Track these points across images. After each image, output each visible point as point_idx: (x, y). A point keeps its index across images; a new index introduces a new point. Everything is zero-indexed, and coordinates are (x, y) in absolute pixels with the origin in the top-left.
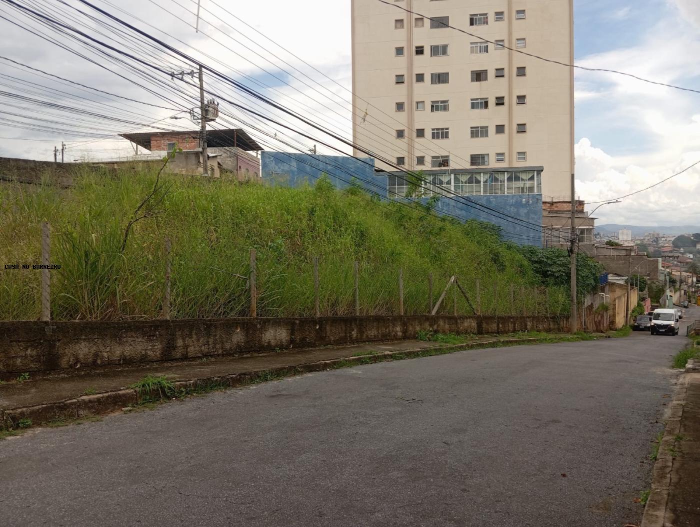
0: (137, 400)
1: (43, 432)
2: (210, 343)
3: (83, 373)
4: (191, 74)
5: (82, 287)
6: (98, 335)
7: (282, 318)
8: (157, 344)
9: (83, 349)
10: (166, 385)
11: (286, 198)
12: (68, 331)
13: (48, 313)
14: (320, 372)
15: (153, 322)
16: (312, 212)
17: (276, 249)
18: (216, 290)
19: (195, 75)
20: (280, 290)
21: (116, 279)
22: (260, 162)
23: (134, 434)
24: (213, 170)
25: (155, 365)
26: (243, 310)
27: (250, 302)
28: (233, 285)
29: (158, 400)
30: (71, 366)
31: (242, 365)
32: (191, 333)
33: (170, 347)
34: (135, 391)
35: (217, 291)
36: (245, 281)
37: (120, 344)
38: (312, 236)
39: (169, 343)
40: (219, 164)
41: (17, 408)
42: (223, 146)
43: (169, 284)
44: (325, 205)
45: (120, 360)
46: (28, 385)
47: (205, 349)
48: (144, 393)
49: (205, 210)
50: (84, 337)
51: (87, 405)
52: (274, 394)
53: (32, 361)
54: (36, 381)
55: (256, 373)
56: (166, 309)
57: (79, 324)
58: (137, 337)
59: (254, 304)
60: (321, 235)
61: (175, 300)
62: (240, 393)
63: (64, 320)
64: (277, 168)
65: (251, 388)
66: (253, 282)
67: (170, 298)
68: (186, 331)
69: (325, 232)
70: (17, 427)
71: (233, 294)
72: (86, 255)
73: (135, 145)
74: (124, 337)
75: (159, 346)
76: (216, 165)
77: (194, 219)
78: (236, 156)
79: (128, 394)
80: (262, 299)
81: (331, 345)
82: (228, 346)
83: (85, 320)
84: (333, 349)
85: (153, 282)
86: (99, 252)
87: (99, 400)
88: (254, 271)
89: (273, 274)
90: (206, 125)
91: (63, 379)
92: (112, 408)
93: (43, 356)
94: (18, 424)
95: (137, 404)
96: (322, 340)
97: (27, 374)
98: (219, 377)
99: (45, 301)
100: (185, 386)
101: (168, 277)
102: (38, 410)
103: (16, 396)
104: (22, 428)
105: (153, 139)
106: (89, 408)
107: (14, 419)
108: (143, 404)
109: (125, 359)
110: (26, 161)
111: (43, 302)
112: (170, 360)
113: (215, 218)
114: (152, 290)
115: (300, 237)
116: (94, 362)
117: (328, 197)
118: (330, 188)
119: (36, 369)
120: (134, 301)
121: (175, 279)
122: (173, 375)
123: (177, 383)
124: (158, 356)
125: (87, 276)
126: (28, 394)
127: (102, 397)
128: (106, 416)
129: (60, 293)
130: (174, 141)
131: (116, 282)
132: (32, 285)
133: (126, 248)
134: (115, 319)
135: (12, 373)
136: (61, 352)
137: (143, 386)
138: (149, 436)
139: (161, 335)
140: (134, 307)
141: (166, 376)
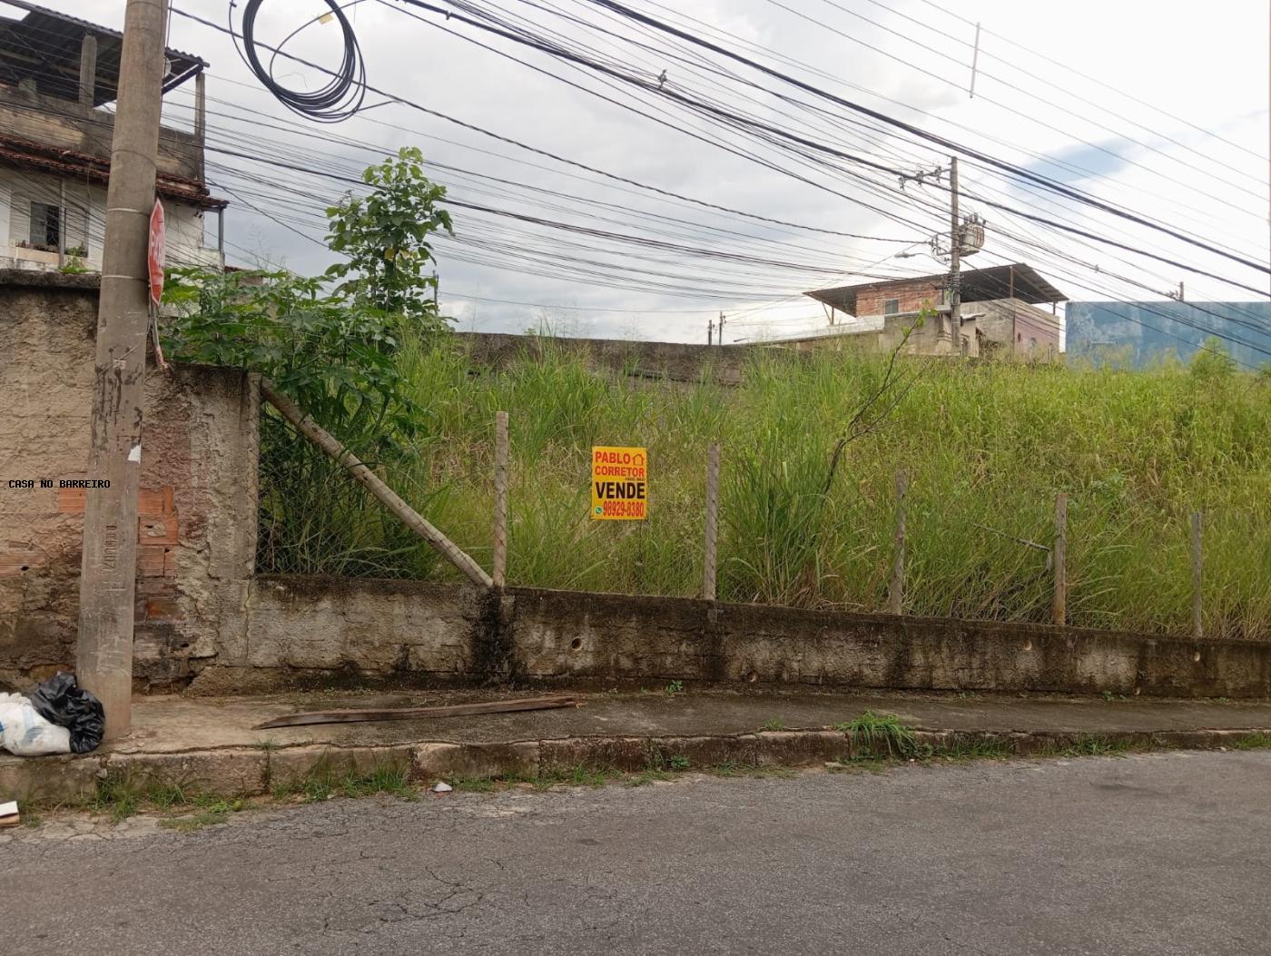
0: (849, 751)
1: (705, 782)
2: (974, 666)
3: (760, 692)
4: (937, 173)
5: (762, 549)
6: (784, 632)
7: (1119, 633)
8: (879, 656)
9: (762, 652)
10: (900, 733)
11: (1127, 391)
12: (741, 621)
13: (712, 587)
14: (1206, 752)
15: (874, 617)
16: (1183, 420)
17: (1107, 493)
18: (985, 567)
19: (943, 175)
20: (1116, 576)
21: (814, 539)
22: (1063, 322)
23: (851, 812)
24: (966, 343)
25: (876, 695)
26: (1038, 610)
27: (1052, 594)
28: (1020, 561)
29: (884, 758)
30: (743, 679)
31: (1037, 717)
32: (940, 643)
33: (901, 665)
34: (847, 736)
35: (988, 570)
36: (1044, 553)
37: (819, 650)
38: (1185, 469)
39: (899, 658)
40: (977, 331)
41: (668, 737)
42: (990, 298)
43: (902, 552)
44: (1213, 406)
45: (817, 677)
46: (682, 701)
47: (964, 676)
48: (862, 741)
49: (965, 419)
50: (763, 633)
51: (773, 747)
52: (1109, 783)
53: (688, 664)
54: (692, 696)
55: (1068, 736)
56: (896, 593)
57: (758, 609)
58: (847, 641)
59: (1061, 601)
60: (1205, 467)
61: (910, 580)
62: (1036, 769)
63: (735, 602)
64: (1099, 332)
65: (1059, 763)
66: (1061, 558)
67: (903, 577)
68: (931, 640)
69: (1214, 460)
70: (668, 767)
71: (1018, 577)
72: (772, 497)
73: (829, 308)
74: (826, 639)
75: (882, 661)
76: (972, 335)
77: (944, 435)
78: (1012, 315)
79: (835, 738)
80: (1078, 591)
81: (1228, 697)
82: (1008, 676)
83: (765, 605)
84: (1232, 708)
85: (874, 548)
86: (791, 493)
87: (788, 742)
88: (1063, 535)
89: (1102, 543)
90: (961, 263)
91: (732, 698)
92: (809, 760)
93: (704, 656)
94: (669, 763)
95: (850, 759)
96: (1206, 686)
97: (680, 683)
98: (996, 733)
99: (708, 569)
100: (933, 741)
101: (901, 539)
102: (698, 744)
103: (665, 717)
104: (676, 770)
105: (859, 296)
106: (775, 754)
107: (664, 752)
108: (860, 760)
109: (826, 677)
110: (674, 346)
111: (706, 570)
112: (900, 689)
113: (985, 432)
114: (873, 561)
115: (1159, 471)
116: (778, 675)
117: (1222, 388)
118: (1226, 370)
119: (692, 677)
120: (843, 577)
121: (911, 544)
122: (909, 718)
123: (919, 733)
124: (882, 679)
125: (771, 531)
126: (683, 715)
127: (795, 738)
128: (801, 772)
129: (730, 556)
130: (897, 296)
131: (816, 543)
132: (689, 541)
133: (833, 486)
134: (812, 607)
135: (658, 679)
136: (729, 652)
137: (860, 729)
138: (877, 821)
139: (886, 642)
140: (841, 588)
141: (898, 717)
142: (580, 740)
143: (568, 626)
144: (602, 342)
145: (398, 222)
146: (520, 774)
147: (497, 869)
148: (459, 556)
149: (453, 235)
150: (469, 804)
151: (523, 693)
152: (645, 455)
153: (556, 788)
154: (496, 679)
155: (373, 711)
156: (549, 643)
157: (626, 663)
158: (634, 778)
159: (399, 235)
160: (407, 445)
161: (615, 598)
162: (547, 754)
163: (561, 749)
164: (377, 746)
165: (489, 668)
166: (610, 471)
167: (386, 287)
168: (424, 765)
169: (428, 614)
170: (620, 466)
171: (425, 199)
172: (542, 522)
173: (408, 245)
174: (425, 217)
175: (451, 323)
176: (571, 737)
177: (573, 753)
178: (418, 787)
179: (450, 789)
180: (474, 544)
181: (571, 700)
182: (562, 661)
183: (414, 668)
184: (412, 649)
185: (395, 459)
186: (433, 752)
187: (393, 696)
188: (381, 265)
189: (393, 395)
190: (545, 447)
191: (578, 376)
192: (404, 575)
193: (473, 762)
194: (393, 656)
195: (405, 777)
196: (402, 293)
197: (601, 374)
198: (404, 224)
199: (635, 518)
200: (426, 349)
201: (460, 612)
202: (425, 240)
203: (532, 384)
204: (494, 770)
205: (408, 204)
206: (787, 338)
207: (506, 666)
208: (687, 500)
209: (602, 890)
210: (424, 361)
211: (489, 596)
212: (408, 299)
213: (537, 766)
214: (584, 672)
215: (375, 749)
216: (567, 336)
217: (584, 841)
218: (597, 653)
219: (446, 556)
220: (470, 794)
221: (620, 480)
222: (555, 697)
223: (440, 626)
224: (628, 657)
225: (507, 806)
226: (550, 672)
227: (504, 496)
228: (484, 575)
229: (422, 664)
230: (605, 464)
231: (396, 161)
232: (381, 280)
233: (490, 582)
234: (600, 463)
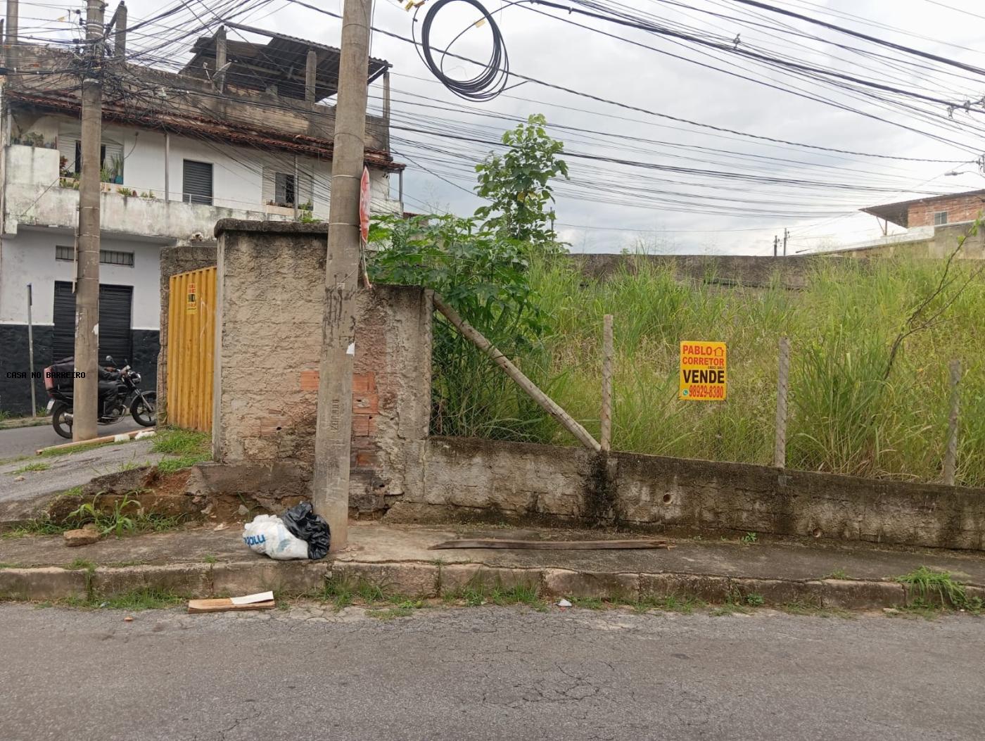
0: (905, 600)
1: (778, 617)
3: (825, 546)
5: (827, 426)
6: (847, 496)
8: (933, 521)
9: (826, 513)
10: (952, 587)
12: (807, 485)
13: (782, 457)
15: (929, 486)
21: (874, 419)
23: (907, 651)
25: (929, 553)
29: (937, 607)
30: (809, 534)
33: (953, 529)
34: (903, 587)
37: (878, 513)
39: (952, 523)
41: (745, 578)
43: (956, 432)
45: (876, 536)
46: (756, 549)
48: (917, 592)
50: (827, 497)
51: (836, 592)
53: (761, 519)
54: (765, 546)
56: (949, 467)
57: (822, 477)
58: (903, 506)
61: (962, 456)
63: (802, 470)
67: (957, 453)
70: (745, 602)
72: (836, 383)
73: (883, 222)
74: (884, 504)
75: (936, 525)
79: (893, 588)
83: (830, 473)
85: (930, 427)
86: (854, 379)
87: (851, 589)
91: (799, 550)
92: (869, 605)
93: (775, 514)
94: (747, 599)
95: (906, 607)
99: (778, 442)
100: (982, 595)
101: (955, 420)
102: (771, 586)
103: (742, 561)
104: (752, 606)
105: (911, 210)
106: (839, 598)
107: (742, 590)
108: (914, 608)
109: (884, 536)
110: (747, 258)
112: (952, 549)
114: (928, 438)
116: (841, 534)
119: (764, 531)
120: (900, 452)
121: (963, 424)
122: (961, 574)
123: (970, 588)
124: (935, 540)
125: (835, 411)
126: (757, 561)
127: (856, 586)
128: (862, 614)
129: (798, 432)
130: (946, 209)
131: (875, 422)
132: (761, 418)
133: (892, 373)
134: (871, 476)
135: (736, 531)
136: (797, 512)
137: (915, 582)
138: (930, 659)
139: (939, 509)
140: (899, 462)
141: (950, 573)
142: (672, 575)
143: (660, 484)
144: (685, 258)
145: (527, 172)
146: (624, 598)
147: (609, 669)
148: (575, 426)
149: (568, 179)
150: (585, 617)
151: (624, 535)
152: (724, 348)
153: (653, 611)
154: (603, 523)
155: (513, 541)
156: (645, 497)
157: (708, 516)
158: (717, 609)
159: (529, 182)
160: (534, 341)
161: (698, 463)
162: (645, 584)
163: (656, 581)
164: (516, 568)
165: (598, 514)
166: (695, 361)
167: (518, 221)
168: (551, 585)
169: (551, 470)
170: (703, 357)
171: (548, 153)
172: (639, 401)
173: (534, 189)
174: (547, 167)
175: (566, 247)
176: (664, 572)
177: (666, 585)
178: (546, 601)
179: (570, 605)
180: (586, 418)
181: (661, 543)
182: (656, 511)
183: (541, 511)
184: (540, 496)
185: (527, 352)
186: (557, 576)
187: (526, 531)
188: (514, 206)
189: (526, 304)
190: (640, 342)
191: (666, 285)
192: (534, 440)
193: (587, 586)
194: (525, 501)
195: (537, 594)
196: (529, 226)
197: (685, 282)
198: (532, 173)
199: (716, 399)
200: (547, 268)
201: (575, 470)
202: (547, 184)
203: (629, 293)
204: (603, 594)
205: (534, 158)
206: (848, 248)
207: (611, 513)
208: (760, 384)
209: (694, 695)
210: (546, 277)
211: (598, 458)
212: (534, 230)
213: (637, 593)
214: (673, 522)
215: (514, 570)
216: (657, 254)
217: (677, 656)
218: (684, 507)
219: (566, 427)
220: (585, 610)
221: (704, 368)
222: (650, 540)
223: (560, 480)
224: (709, 511)
225: (615, 622)
226: (646, 519)
227: (609, 380)
228: (593, 442)
229: (547, 507)
230: (691, 355)
231: (526, 126)
232: (514, 217)
233: (598, 447)
234: (687, 355)
